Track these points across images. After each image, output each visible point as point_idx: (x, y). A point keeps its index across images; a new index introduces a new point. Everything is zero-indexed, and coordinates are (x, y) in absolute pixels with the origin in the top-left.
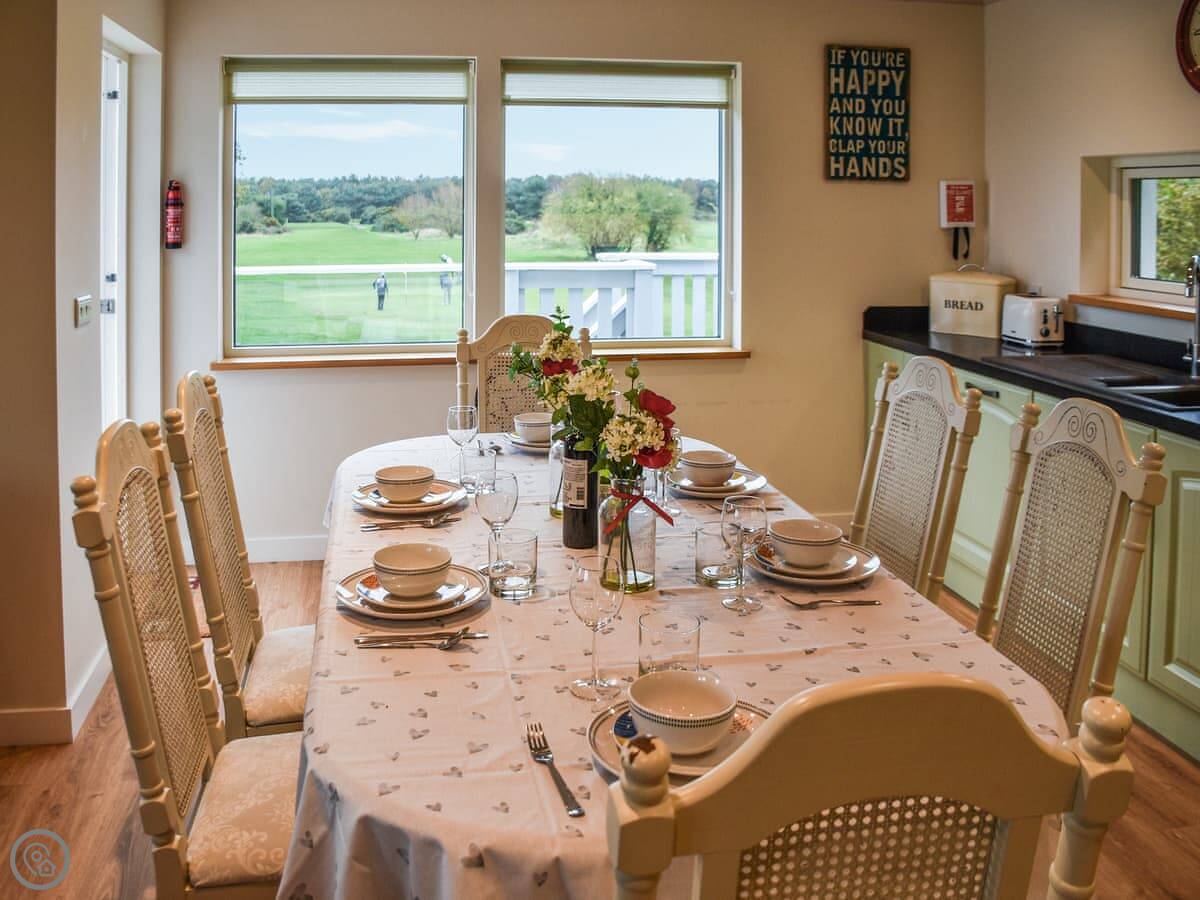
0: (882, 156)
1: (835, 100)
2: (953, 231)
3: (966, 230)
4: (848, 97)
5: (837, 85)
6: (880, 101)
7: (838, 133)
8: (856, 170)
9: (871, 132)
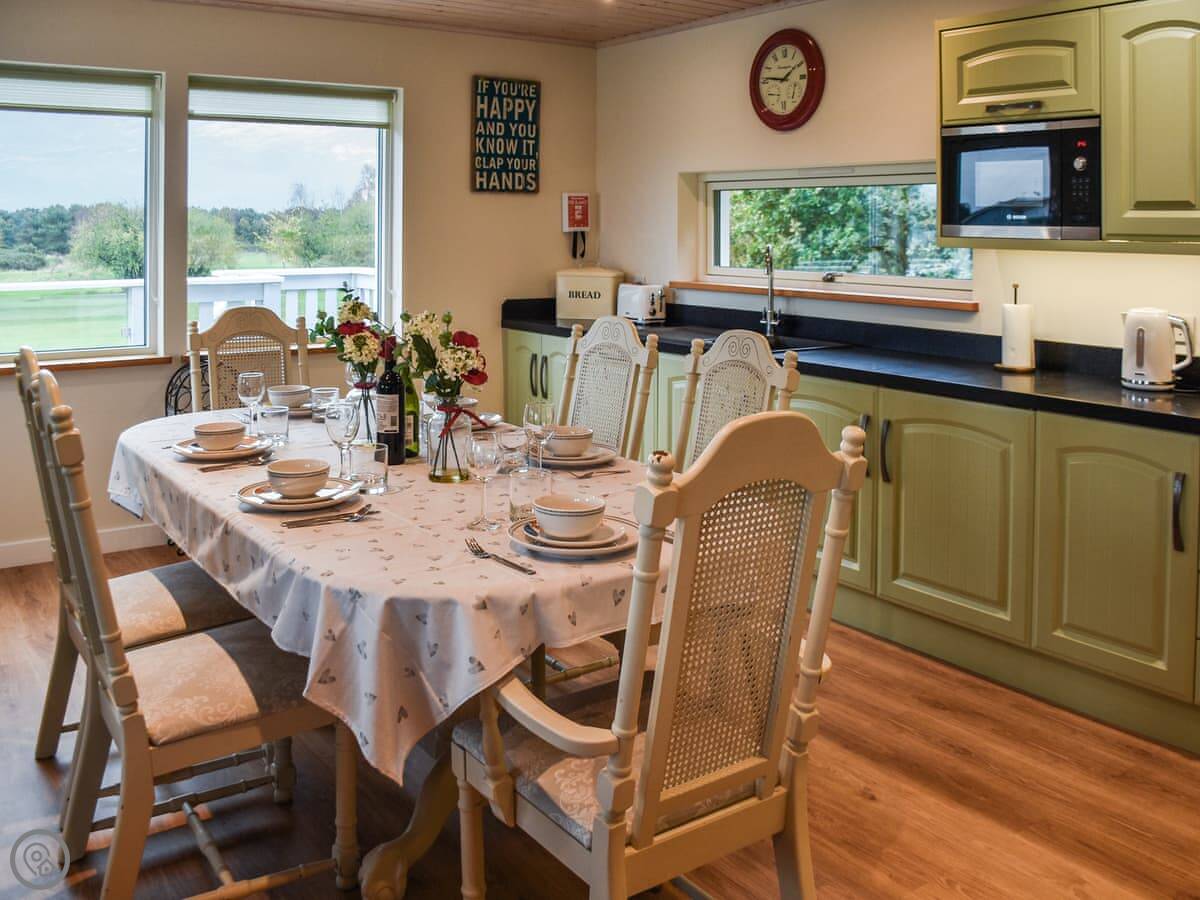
0: (518, 171)
1: (481, 123)
2: (572, 236)
3: (583, 233)
4: (491, 121)
5: (482, 110)
6: (516, 125)
7: (483, 151)
8: (497, 184)
9: (509, 152)
